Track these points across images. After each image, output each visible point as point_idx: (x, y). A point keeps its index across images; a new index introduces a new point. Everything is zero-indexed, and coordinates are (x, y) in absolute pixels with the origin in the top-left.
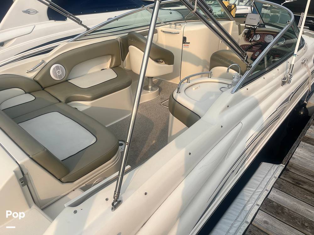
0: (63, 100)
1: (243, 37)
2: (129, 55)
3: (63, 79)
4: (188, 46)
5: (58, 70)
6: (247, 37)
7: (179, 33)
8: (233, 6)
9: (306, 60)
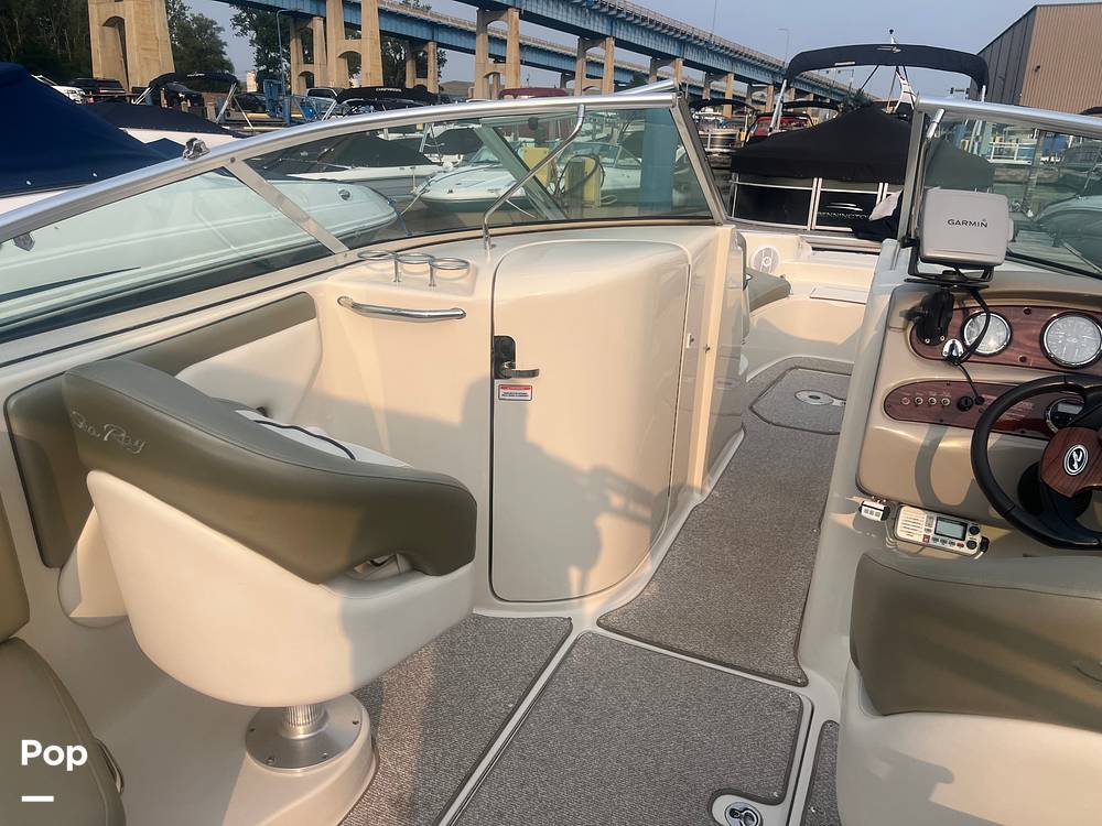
6: (920, 332)
7: (462, 316)
8: (590, 164)
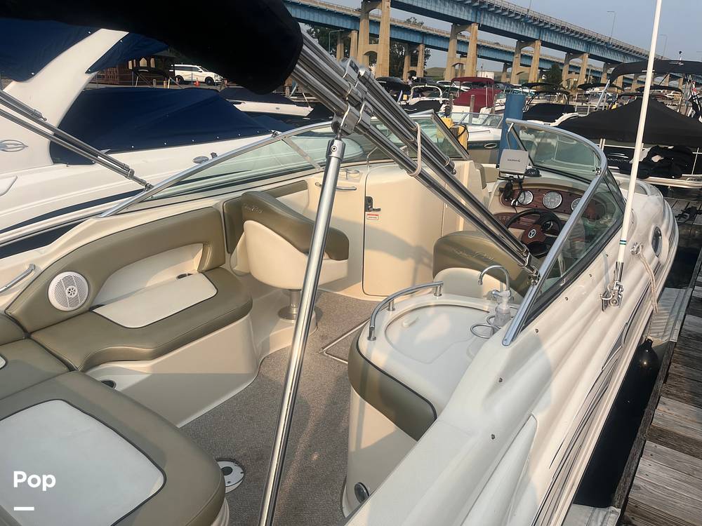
0: (77, 363)
1: (497, 198)
2: (245, 240)
3: (82, 306)
4: (376, 215)
5: (70, 287)
6: (505, 197)
7: (355, 189)
8: (461, 129)
9: (640, 247)
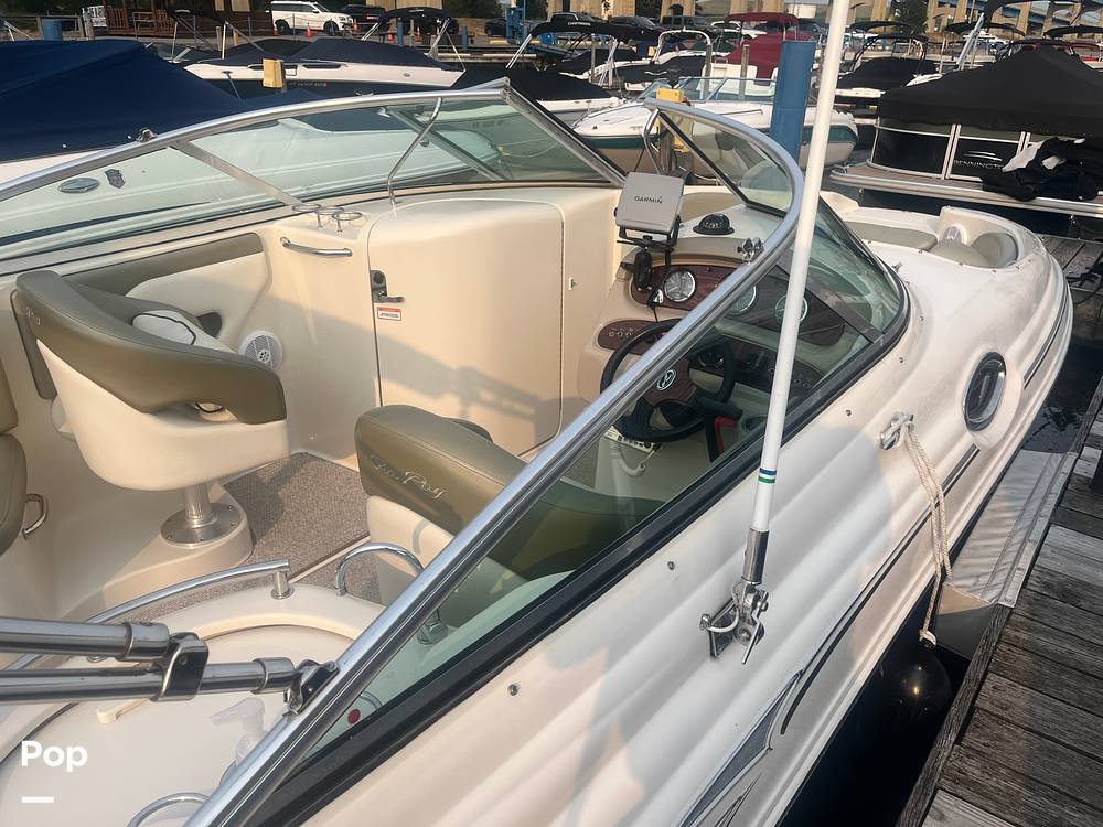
1: (622, 285)
4: (397, 311)
6: (637, 284)
7: (350, 255)
9: (904, 430)
